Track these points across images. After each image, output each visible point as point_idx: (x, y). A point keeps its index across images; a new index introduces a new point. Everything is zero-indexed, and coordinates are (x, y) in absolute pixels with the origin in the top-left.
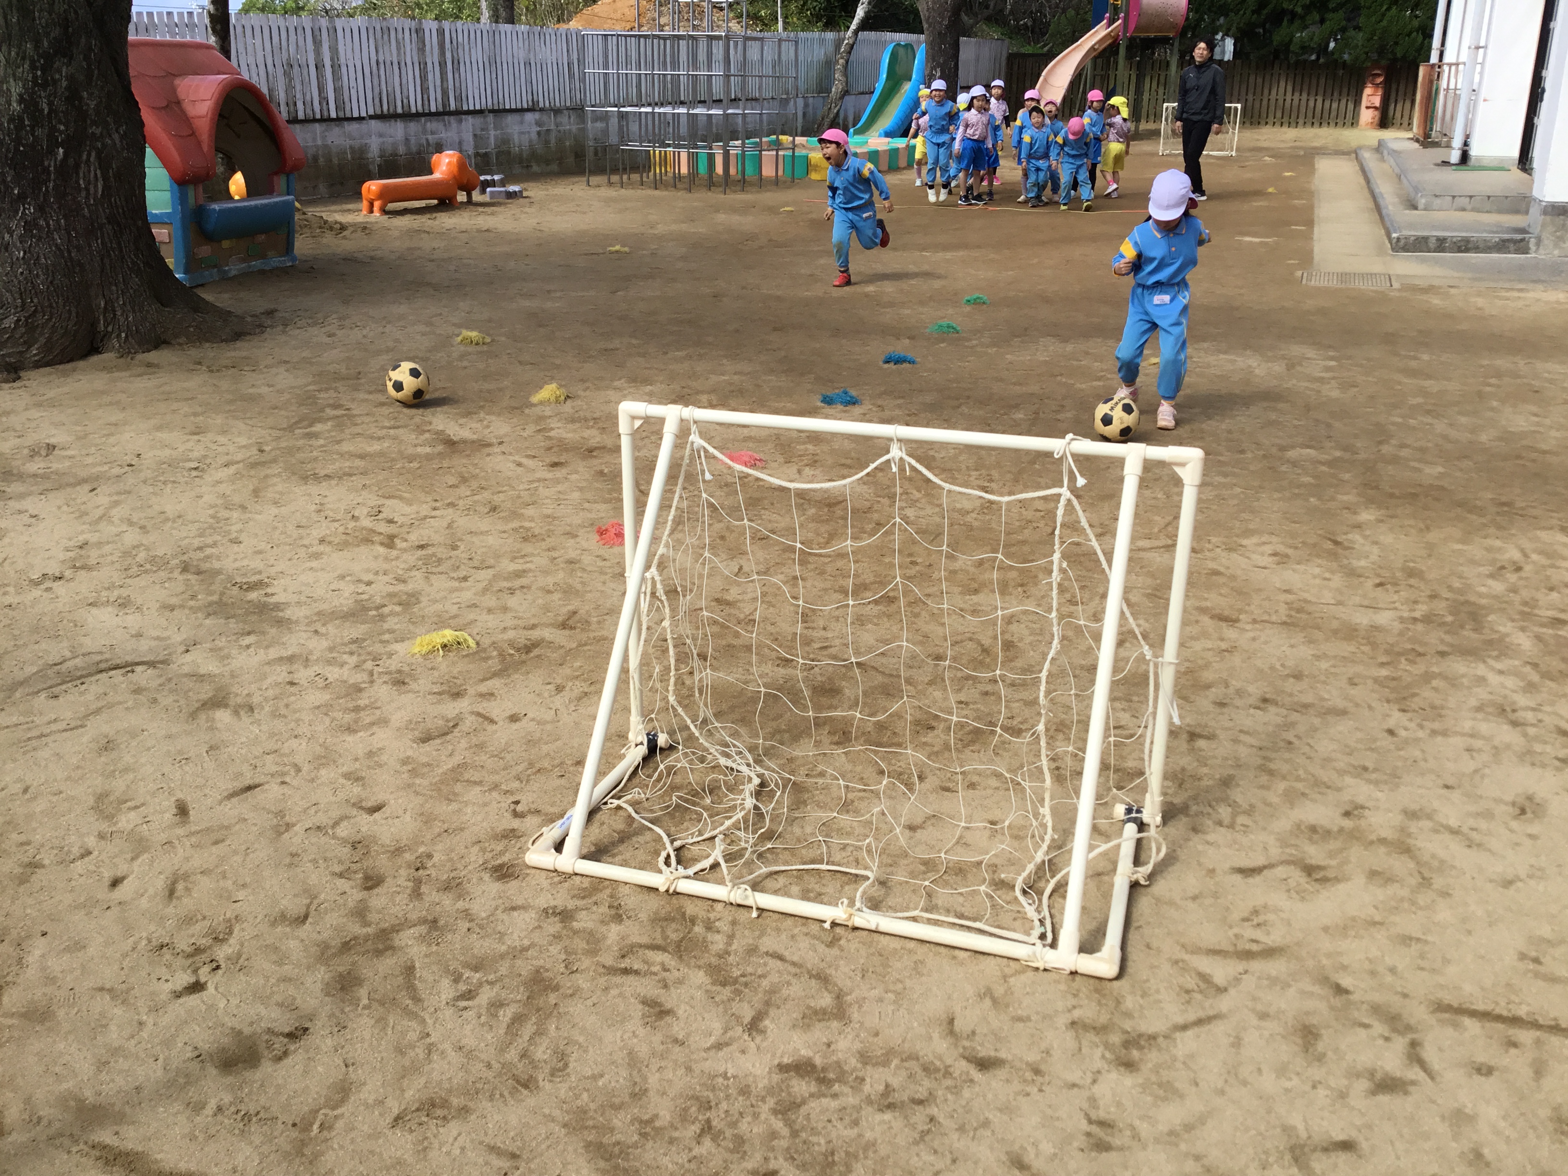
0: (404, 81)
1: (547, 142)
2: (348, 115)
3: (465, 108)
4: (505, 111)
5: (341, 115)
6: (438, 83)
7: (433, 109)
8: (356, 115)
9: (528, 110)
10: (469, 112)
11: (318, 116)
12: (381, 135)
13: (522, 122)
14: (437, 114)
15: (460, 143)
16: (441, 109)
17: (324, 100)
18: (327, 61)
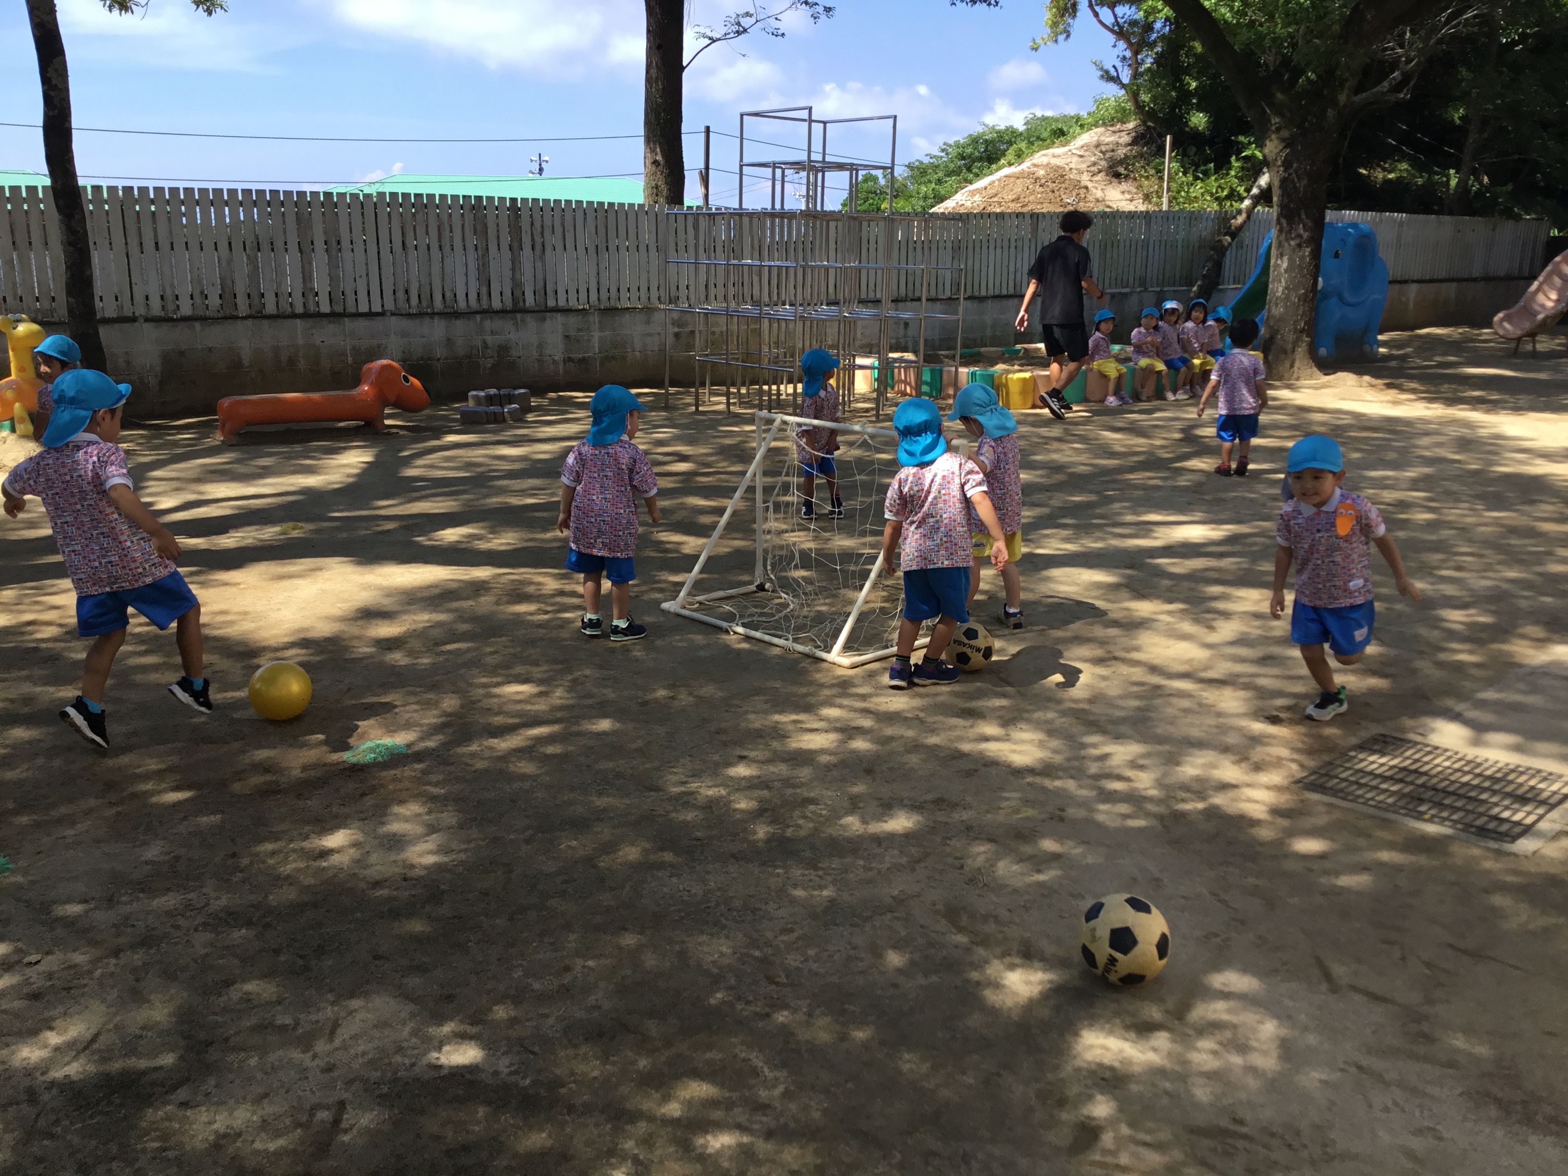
0: (448, 270)
2: (351, 309)
3: (551, 303)
4: (621, 310)
5: (339, 309)
6: (508, 273)
7: (496, 304)
8: (363, 308)
10: (557, 310)
11: (299, 309)
12: (404, 334)
13: (648, 322)
14: (503, 312)
15: (540, 346)
16: (509, 304)
17: (308, 292)
18: (320, 245)
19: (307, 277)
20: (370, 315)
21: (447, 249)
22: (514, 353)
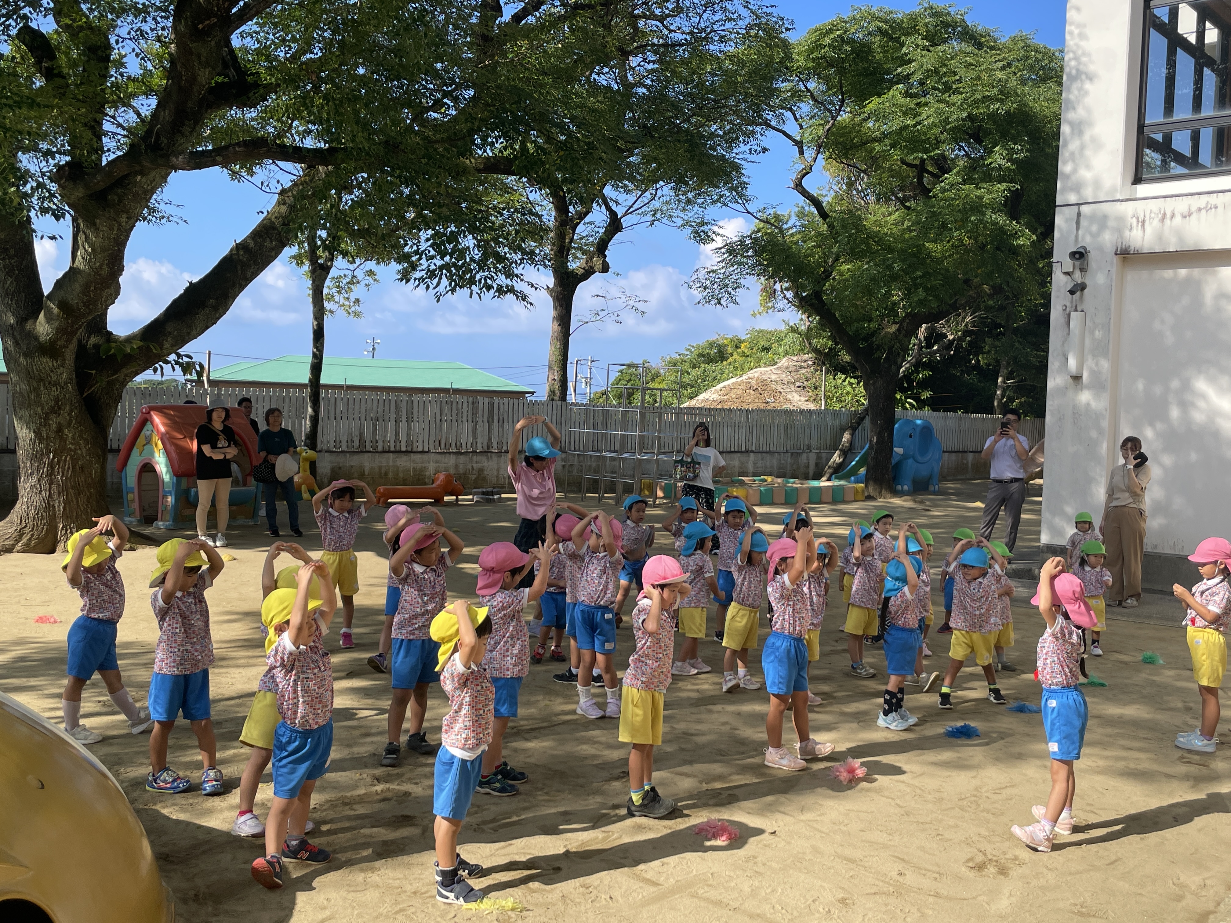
0: (459, 432)
2: (415, 450)
5: (410, 449)
6: (486, 434)
7: (479, 449)
8: (420, 449)
11: (392, 449)
14: (482, 453)
16: (485, 449)
17: (397, 440)
18: (404, 419)
19: (397, 434)
20: (423, 452)
21: (460, 422)
22: (485, 472)
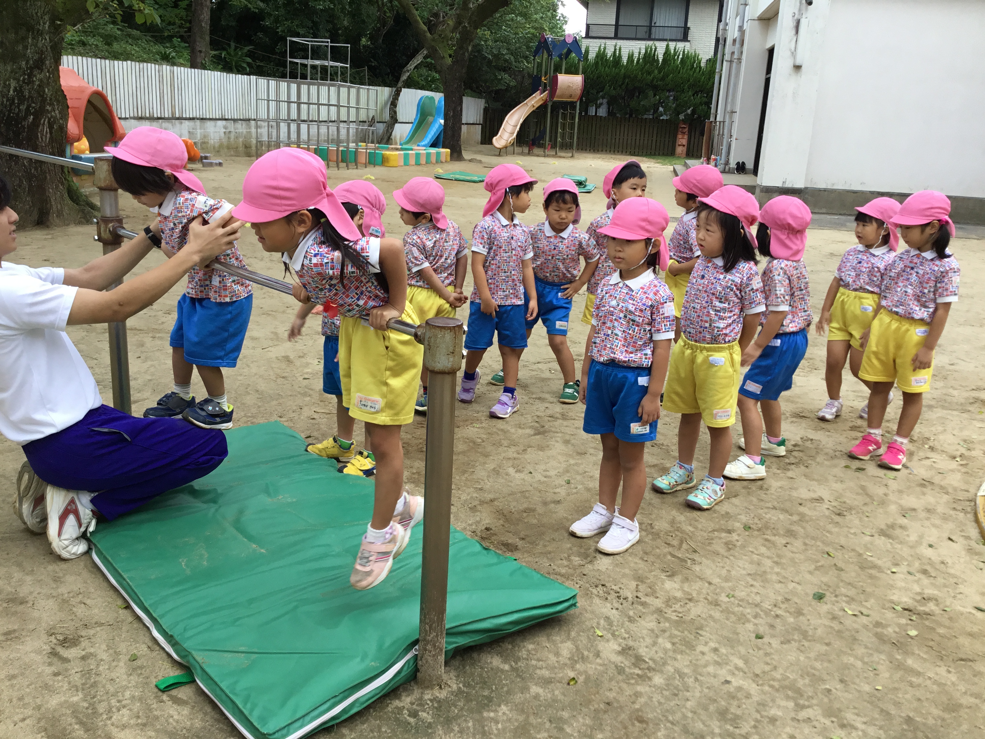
1: (229, 138)
3: (184, 116)
4: (206, 119)
6: (170, 101)
7: (166, 116)
9: (219, 119)
10: (186, 119)
13: (215, 126)
14: (168, 119)
16: (170, 116)
